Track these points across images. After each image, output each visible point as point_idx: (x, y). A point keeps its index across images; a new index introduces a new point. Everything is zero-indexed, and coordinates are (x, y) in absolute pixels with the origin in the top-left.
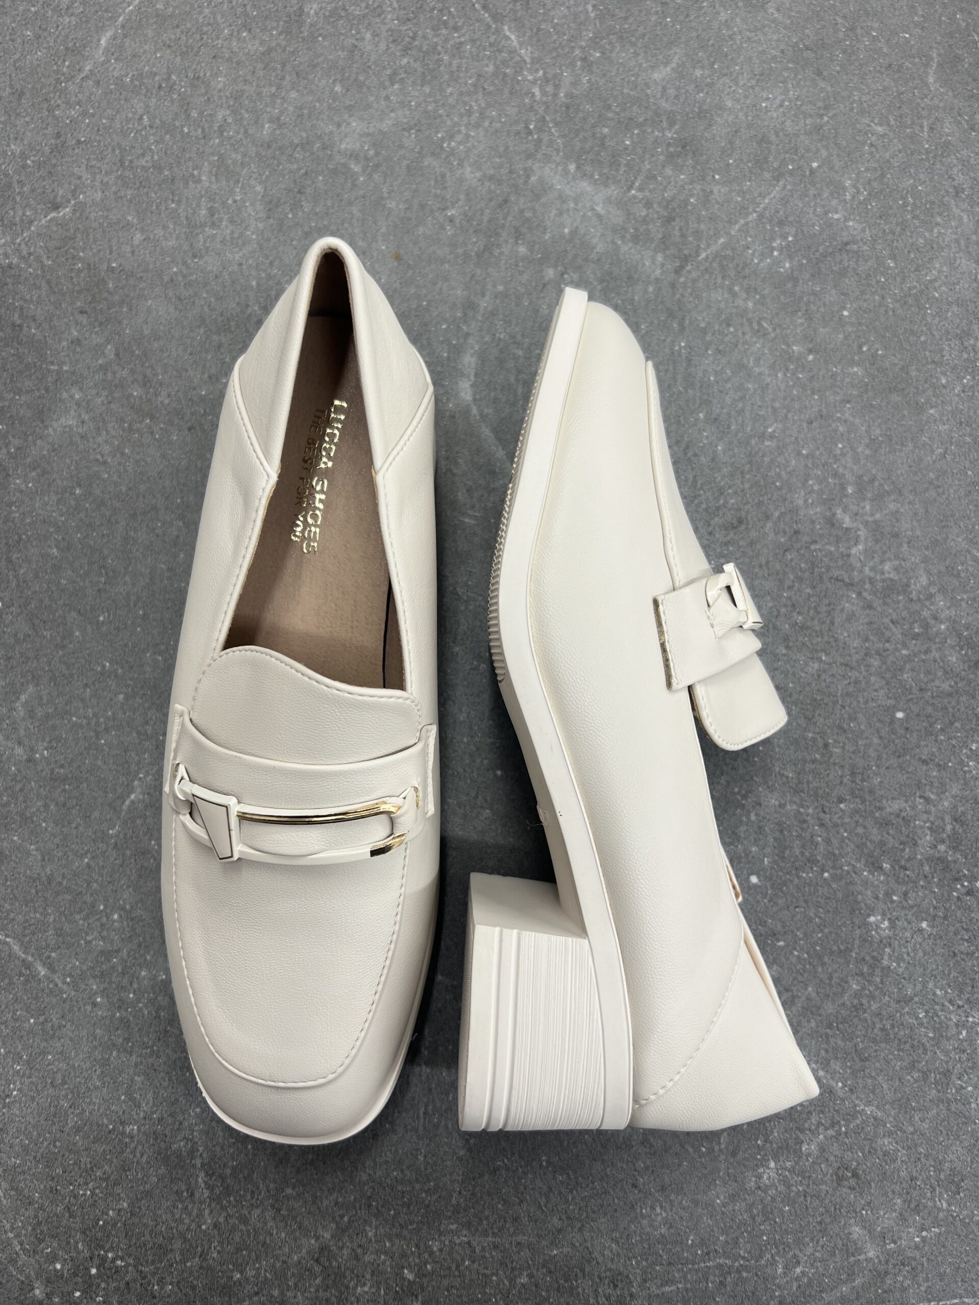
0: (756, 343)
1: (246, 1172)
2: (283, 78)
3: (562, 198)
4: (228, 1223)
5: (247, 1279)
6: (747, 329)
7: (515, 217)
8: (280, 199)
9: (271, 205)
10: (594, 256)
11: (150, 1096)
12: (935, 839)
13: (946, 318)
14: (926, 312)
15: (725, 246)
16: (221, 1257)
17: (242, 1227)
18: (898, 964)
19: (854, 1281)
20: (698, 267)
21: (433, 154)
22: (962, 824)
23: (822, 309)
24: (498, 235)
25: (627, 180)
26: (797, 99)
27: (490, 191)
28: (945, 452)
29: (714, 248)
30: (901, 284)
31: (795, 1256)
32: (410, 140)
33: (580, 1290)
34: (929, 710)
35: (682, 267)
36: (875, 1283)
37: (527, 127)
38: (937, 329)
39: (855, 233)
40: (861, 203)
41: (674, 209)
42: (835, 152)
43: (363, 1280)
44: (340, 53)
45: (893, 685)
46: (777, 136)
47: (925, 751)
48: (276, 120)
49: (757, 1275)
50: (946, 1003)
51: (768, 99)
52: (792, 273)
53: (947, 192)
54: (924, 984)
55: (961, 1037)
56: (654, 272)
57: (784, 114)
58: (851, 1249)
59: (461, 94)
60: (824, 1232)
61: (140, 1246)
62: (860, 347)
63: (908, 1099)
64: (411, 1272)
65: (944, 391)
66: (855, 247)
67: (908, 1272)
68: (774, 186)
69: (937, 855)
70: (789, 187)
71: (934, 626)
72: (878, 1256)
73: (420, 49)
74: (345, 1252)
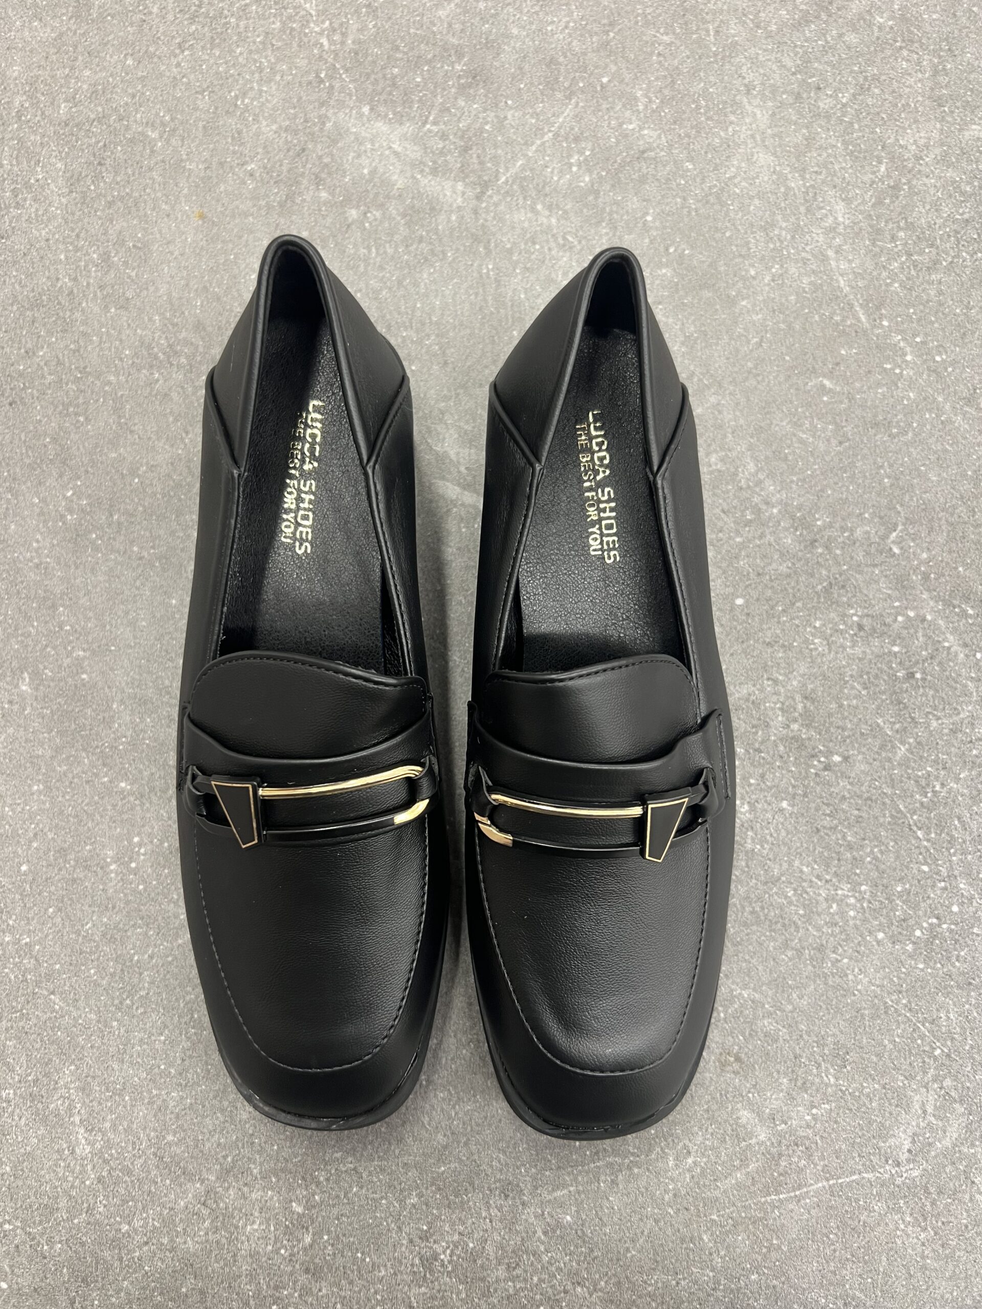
0: (563, 257)
1: (125, 1124)
2: (76, 59)
3: (359, 140)
4: (112, 1176)
5: (135, 1230)
6: (553, 245)
7: (313, 164)
8: (81, 173)
9: (73, 181)
10: (395, 192)
11: (24, 1058)
12: (787, 719)
13: (749, 213)
14: (728, 209)
15: (523, 169)
16: (108, 1210)
17: (126, 1178)
18: (762, 846)
19: (748, 1165)
20: (498, 191)
21: (227, 112)
22: (813, 701)
23: (625, 217)
24: (298, 183)
25: (421, 116)
26: (582, 19)
27: (286, 142)
28: (761, 341)
29: (512, 171)
30: (701, 184)
31: (685, 1147)
32: (204, 102)
33: (471, 1203)
34: (769, 593)
35: (483, 193)
36: (770, 1167)
37: (318, 76)
38: (741, 224)
39: (651, 140)
40: (653, 111)
41: (470, 139)
42: (624, 65)
43: (252, 1218)
44: (129, 29)
45: (730, 573)
46: (566, 57)
47: (769, 633)
48: (71, 100)
49: (648, 1170)
50: (814, 879)
51: (553, 22)
52: (592, 186)
53: (738, 90)
54: (790, 864)
55: (832, 911)
56: (455, 200)
57: (570, 35)
58: (740, 1134)
59: (251, 52)
60: (712, 1119)
61: (26, 1208)
62: (667, 250)
63: (785, 978)
64: (299, 1205)
65: (754, 283)
66: (652, 154)
67: (802, 1152)
68: (567, 105)
69: (791, 735)
70: (581, 104)
71: (766, 511)
72: (769, 1139)
73: (207, 15)
74: (231, 1192)
